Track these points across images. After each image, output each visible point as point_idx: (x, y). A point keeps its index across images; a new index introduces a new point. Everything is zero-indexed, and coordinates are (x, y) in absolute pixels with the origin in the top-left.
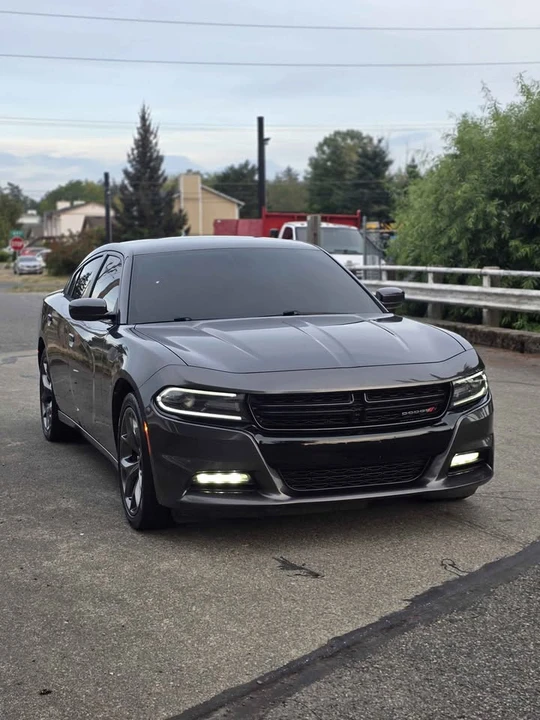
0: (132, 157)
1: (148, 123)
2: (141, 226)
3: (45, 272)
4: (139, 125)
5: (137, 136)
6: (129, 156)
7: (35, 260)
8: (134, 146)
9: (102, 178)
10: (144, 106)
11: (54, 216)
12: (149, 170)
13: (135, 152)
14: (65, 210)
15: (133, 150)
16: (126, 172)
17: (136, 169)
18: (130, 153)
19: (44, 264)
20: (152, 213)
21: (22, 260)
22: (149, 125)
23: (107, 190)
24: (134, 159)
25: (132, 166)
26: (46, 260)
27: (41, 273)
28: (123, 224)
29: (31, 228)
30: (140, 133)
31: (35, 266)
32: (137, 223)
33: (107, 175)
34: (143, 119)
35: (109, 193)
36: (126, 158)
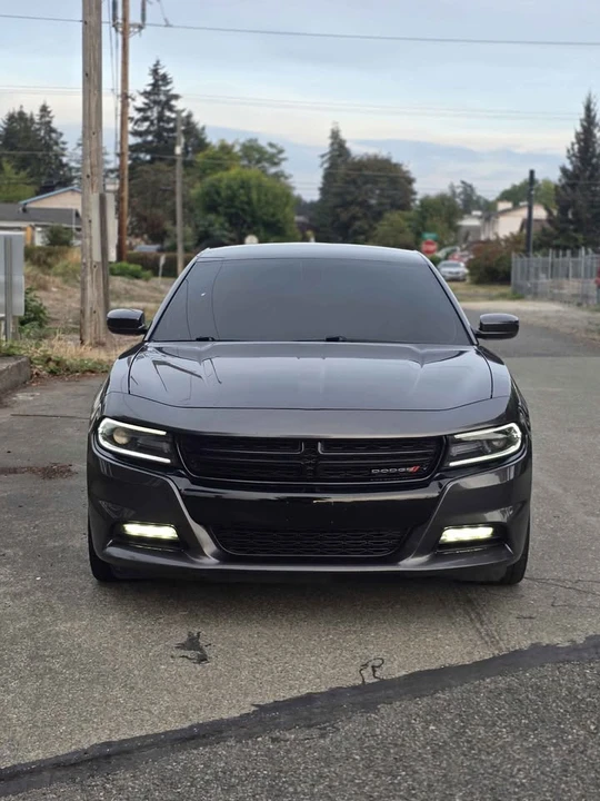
0: (571, 152)
1: (593, 114)
2: (576, 231)
3: (468, 279)
4: (583, 116)
5: (579, 129)
6: (568, 151)
7: (457, 266)
8: (574, 140)
9: (527, 176)
10: (590, 95)
11: (493, 218)
12: (590, 168)
13: (576, 146)
14: (505, 212)
15: (573, 144)
16: (564, 170)
17: (575, 167)
18: (570, 146)
19: (466, 271)
20: (589, 216)
21: (445, 266)
22: (595, 117)
23: (531, 190)
24: (574, 155)
25: (572, 162)
26: (468, 266)
27: (464, 280)
28: (557, 228)
29: (470, 230)
30: (582, 126)
31: (457, 273)
32: (572, 227)
33: (532, 173)
34: (588, 109)
35: (533, 193)
36: (565, 153)
